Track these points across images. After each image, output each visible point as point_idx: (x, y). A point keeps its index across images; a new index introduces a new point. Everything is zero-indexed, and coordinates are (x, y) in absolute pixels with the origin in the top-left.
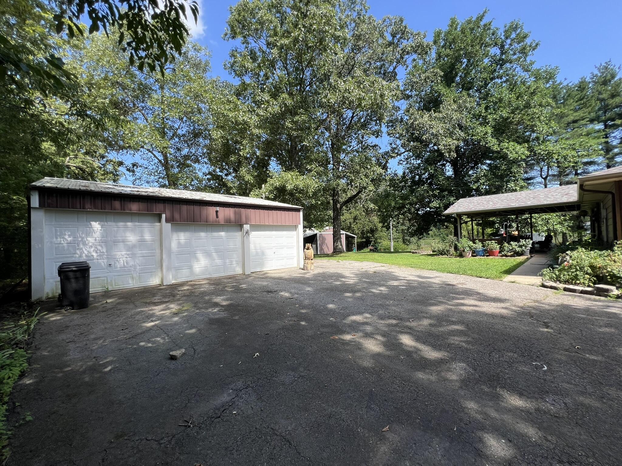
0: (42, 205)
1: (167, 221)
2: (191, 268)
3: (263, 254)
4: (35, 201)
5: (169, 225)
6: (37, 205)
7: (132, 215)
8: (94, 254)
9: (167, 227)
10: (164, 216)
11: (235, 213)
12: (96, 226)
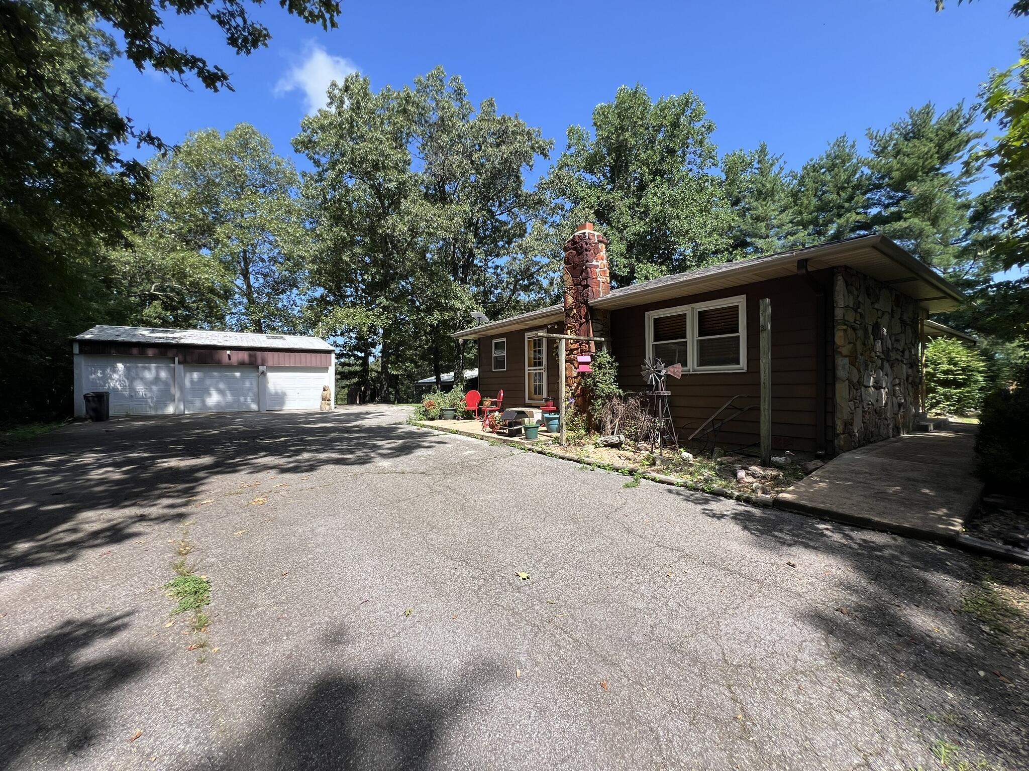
0: (81, 352)
1: (179, 363)
2: (203, 402)
3: (284, 394)
4: (76, 350)
5: (182, 367)
6: (78, 352)
7: (151, 359)
8: (119, 387)
9: (180, 368)
10: (176, 359)
11: (250, 356)
12: (120, 366)
